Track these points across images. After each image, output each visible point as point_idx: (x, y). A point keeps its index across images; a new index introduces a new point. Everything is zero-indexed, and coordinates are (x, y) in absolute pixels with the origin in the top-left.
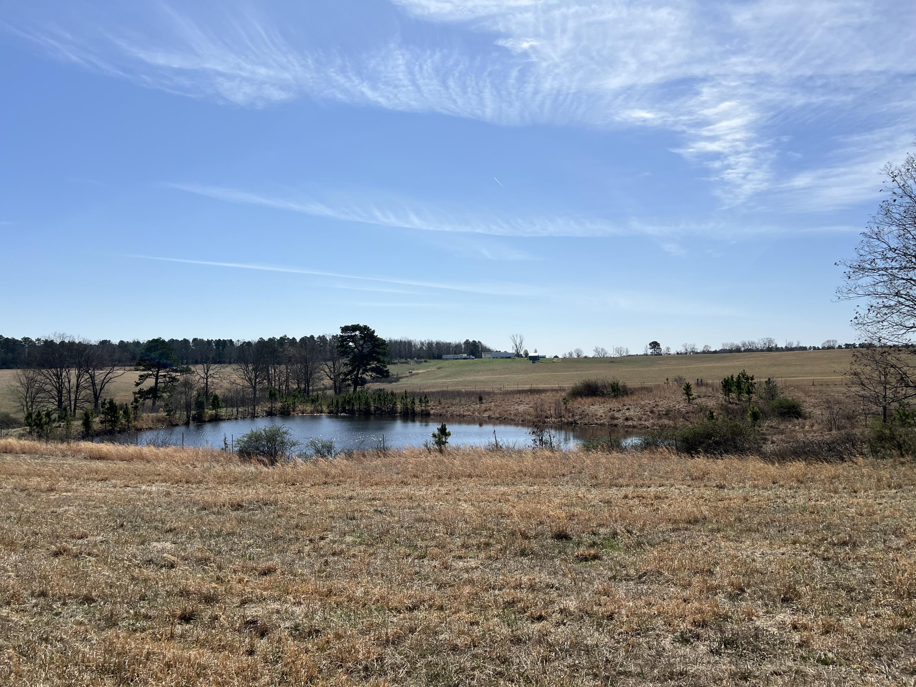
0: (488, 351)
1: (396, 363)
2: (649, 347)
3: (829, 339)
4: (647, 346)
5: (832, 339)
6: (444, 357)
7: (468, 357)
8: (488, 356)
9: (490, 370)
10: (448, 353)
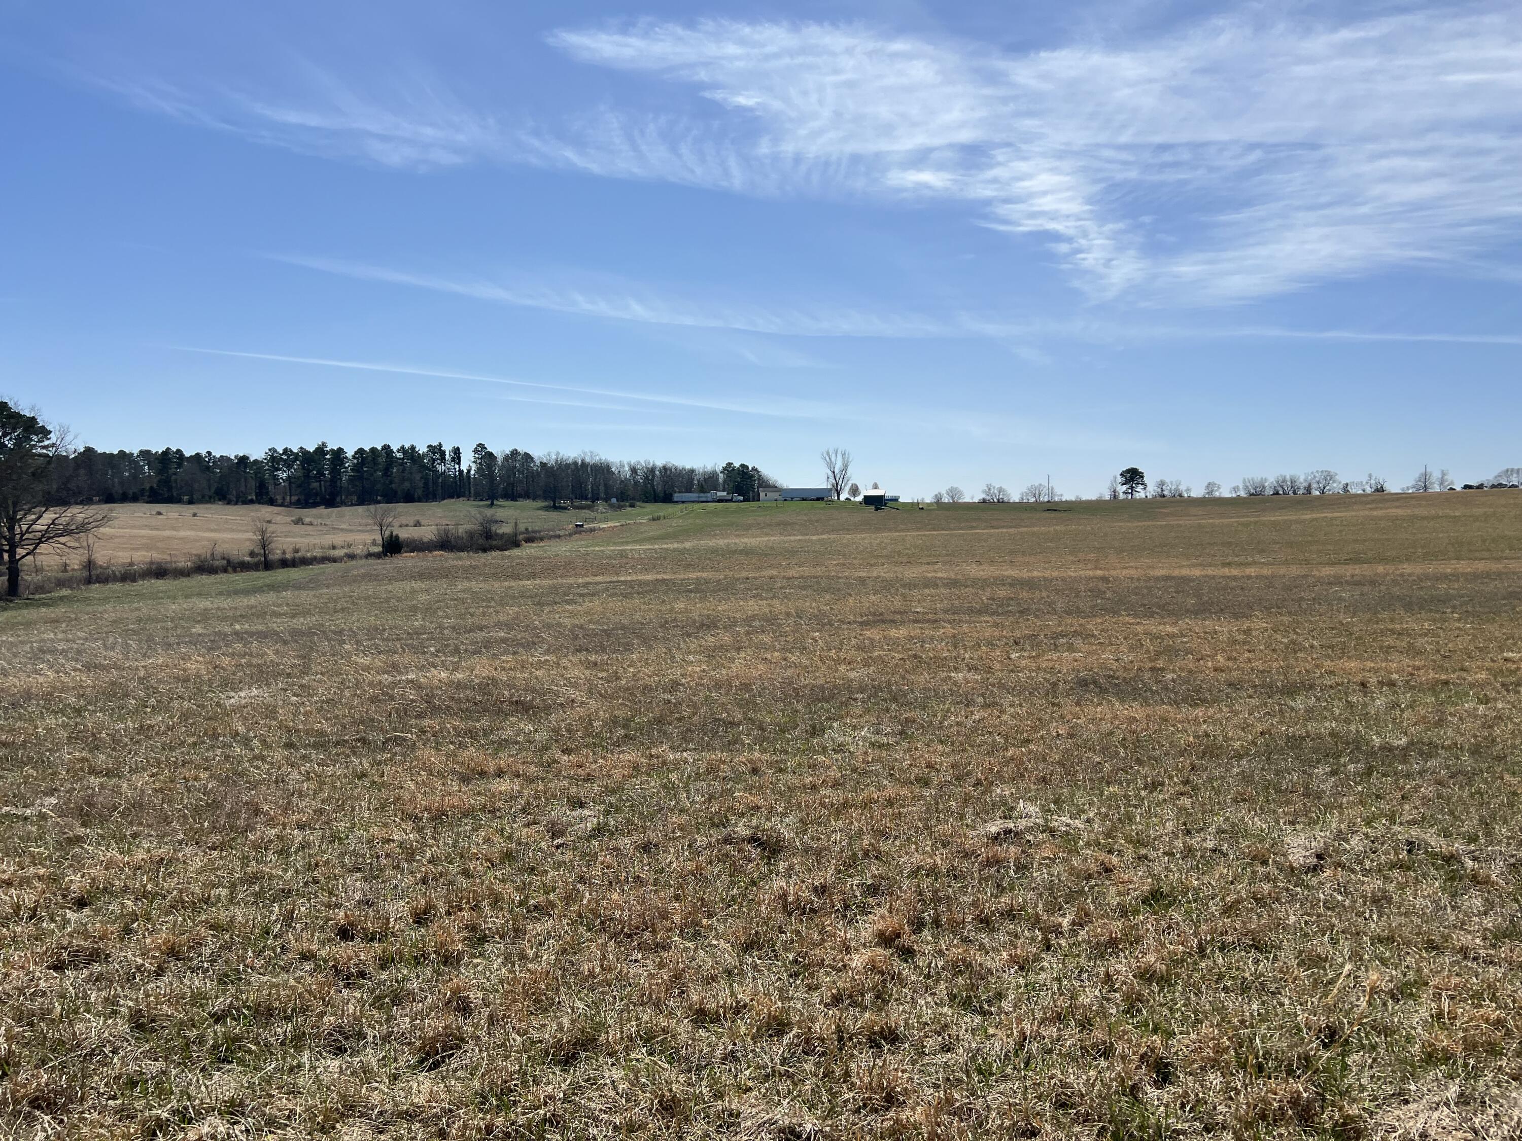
0: (774, 488)
1: (565, 508)
2: (1120, 479)
3: (1510, 467)
4: (1115, 478)
5: (1516, 468)
6: (677, 496)
7: (729, 497)
8: (772, 495)
9: (778, 524)
10: (689, 490)
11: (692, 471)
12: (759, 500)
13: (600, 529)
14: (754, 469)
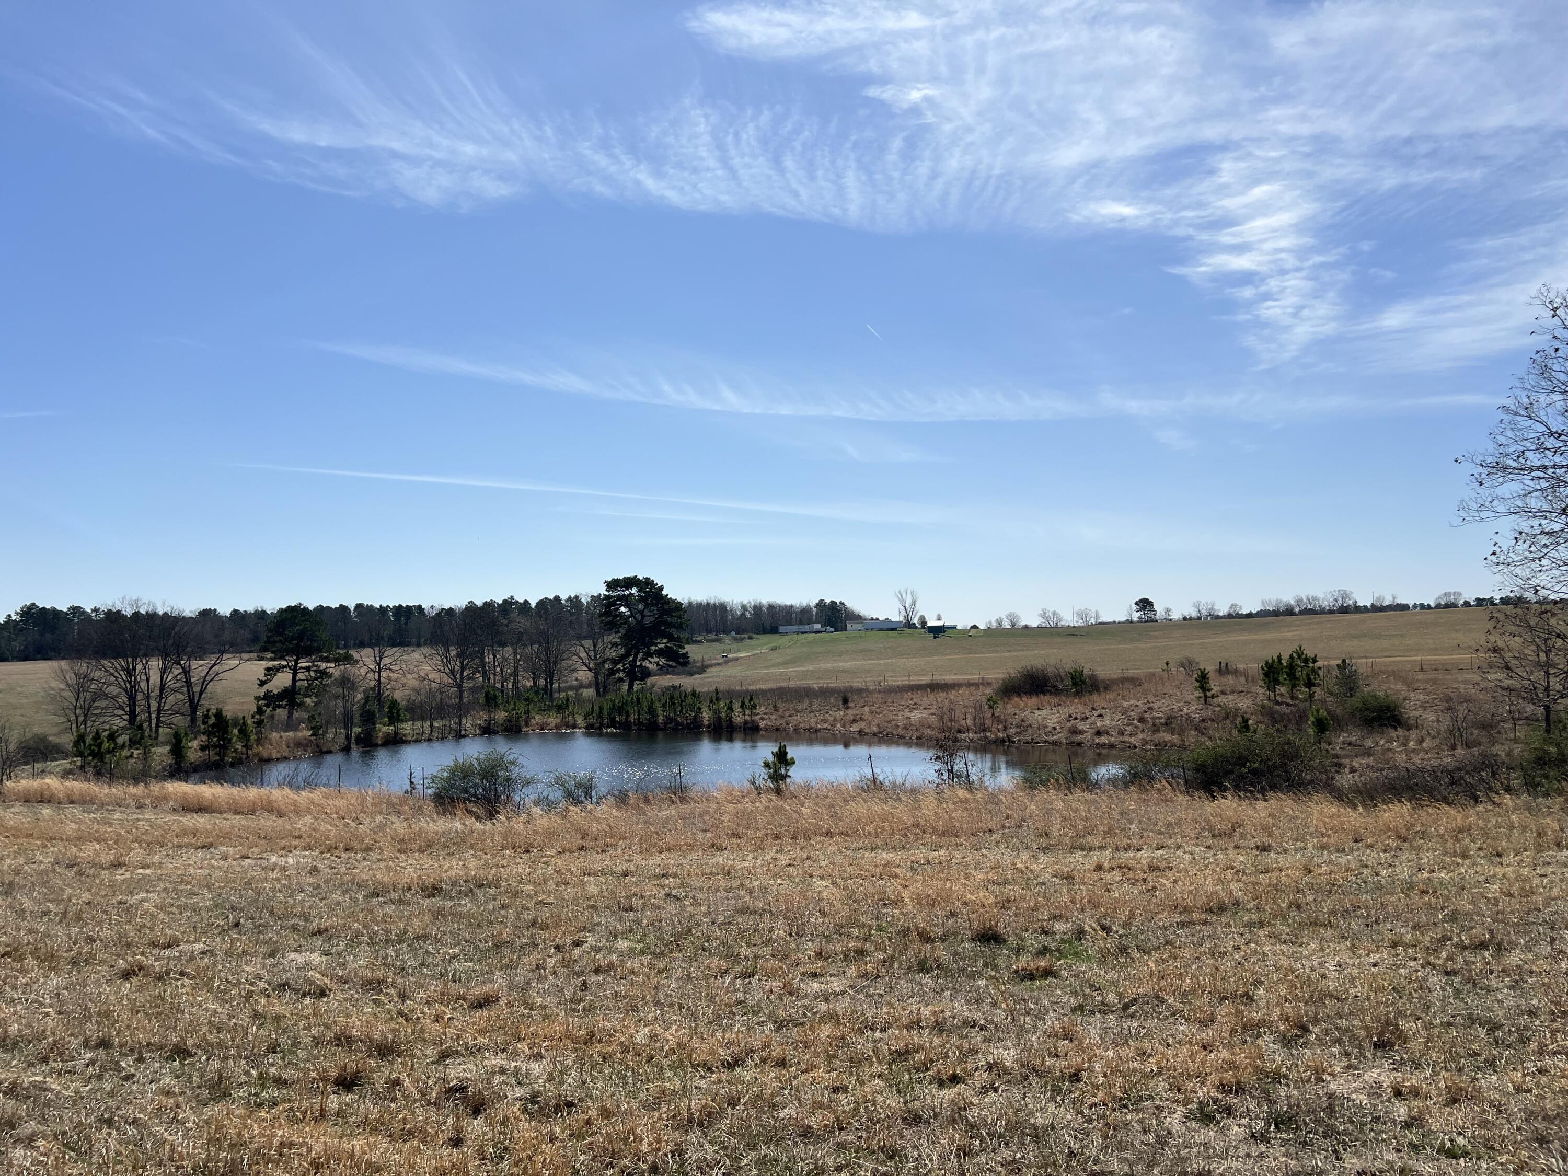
0: (858, 618)
1: (700, 642)
2: (1134, 607)
3: (1448, 591)
4: (1131, 606)
5: (1452, 591)
6: (781, 629)
7: (823, 629)
8: (858, 626)
9: (862, 651)
10: (789, 623)
11: (792, 606)
12: (846, 630)
13: (741, 658)
14: (841, 603)
